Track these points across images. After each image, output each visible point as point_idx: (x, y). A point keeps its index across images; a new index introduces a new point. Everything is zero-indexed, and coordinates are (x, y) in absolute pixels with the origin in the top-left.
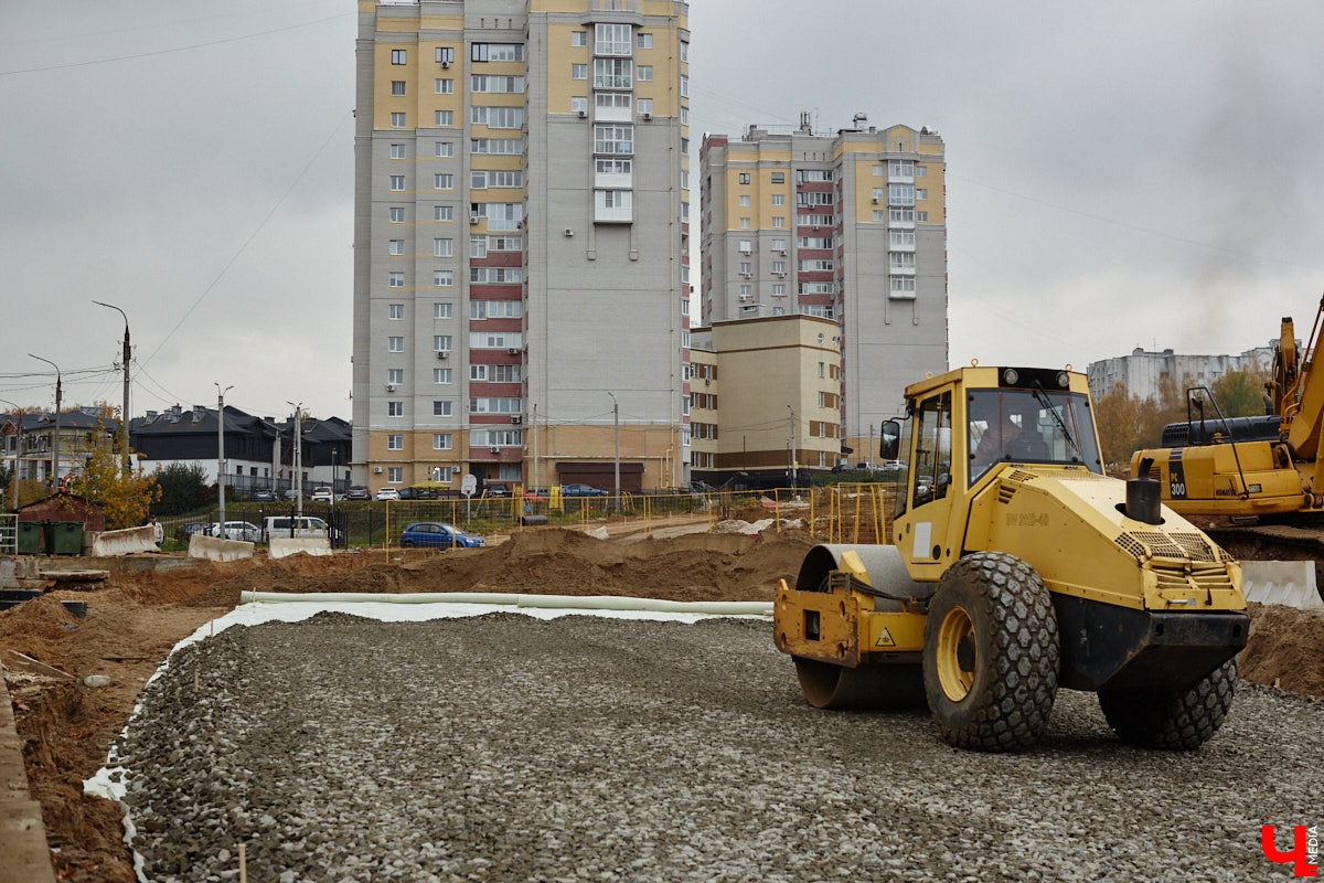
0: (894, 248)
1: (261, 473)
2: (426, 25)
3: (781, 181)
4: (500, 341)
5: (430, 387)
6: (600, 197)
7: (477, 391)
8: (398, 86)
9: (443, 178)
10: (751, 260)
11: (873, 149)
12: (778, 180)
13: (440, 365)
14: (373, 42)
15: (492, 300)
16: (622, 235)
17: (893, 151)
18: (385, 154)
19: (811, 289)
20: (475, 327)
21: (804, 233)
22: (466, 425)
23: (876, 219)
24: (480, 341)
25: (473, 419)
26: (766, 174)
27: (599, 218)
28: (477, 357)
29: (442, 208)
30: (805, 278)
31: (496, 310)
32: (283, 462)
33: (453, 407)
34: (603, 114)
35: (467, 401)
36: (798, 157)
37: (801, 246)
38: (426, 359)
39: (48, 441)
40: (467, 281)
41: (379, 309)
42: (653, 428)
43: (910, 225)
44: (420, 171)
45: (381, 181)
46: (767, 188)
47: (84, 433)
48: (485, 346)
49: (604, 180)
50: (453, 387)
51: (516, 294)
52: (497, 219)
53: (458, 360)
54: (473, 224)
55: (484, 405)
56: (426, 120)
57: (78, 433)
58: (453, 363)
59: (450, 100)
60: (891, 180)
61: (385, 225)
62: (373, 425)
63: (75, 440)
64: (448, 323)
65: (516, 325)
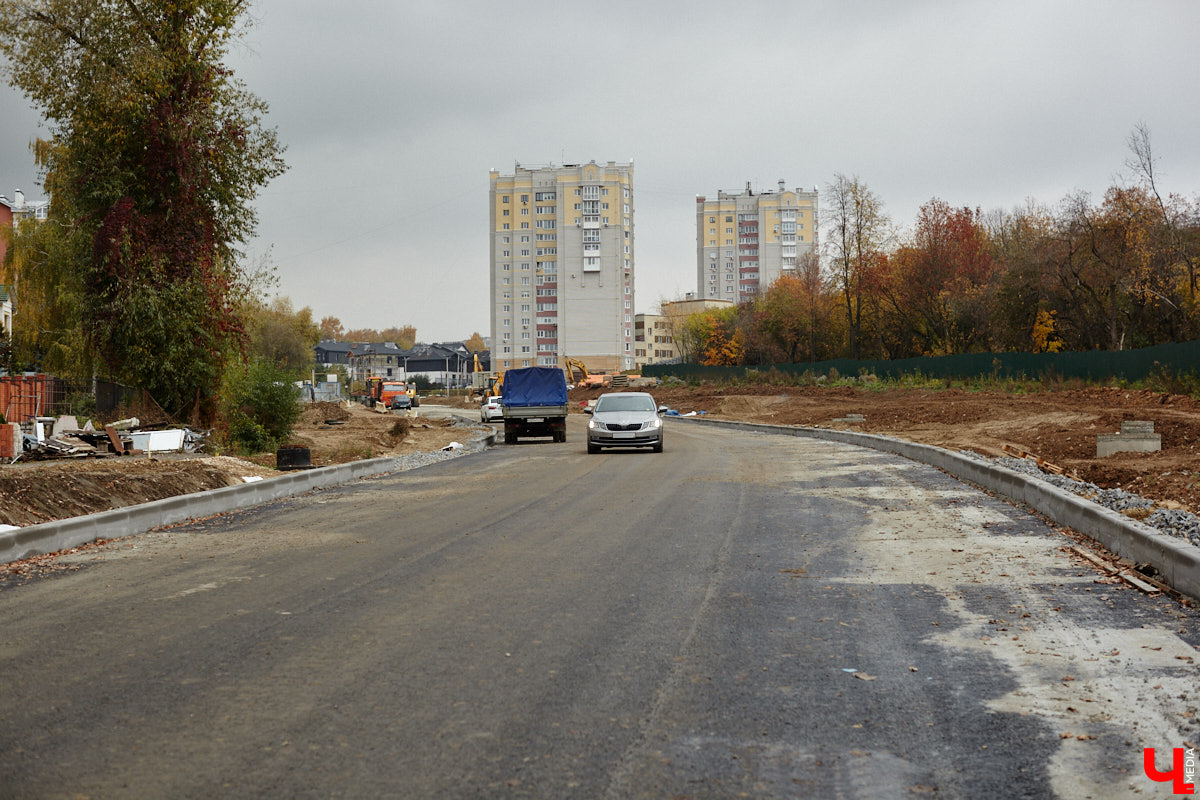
0: (785, 255)
1: (457, 377)
2: (517, 186)
3: (731, 221)
4: (550, 321)
5: (519, 340)
6: (586, 261)
7: (540, 342)
8: (506, 212)
9: (525, 252)
10: (716, 262)
11: (774, 204)
12: (729, 220)
13: (524, 331)
14: (494, 192)
15: (546, 303)
16: (595, 276)
17: (784, 205)
18: (501, 241)
19: (747, 276)
20: (538, 315)
21: (742, 247)
22: (535, 356)
23: (776, 241)
24: (541, 321)
25: (538, 354)
26: (723, 218)
27: (585, 270)
28: (539, 327)
29: (525, 266)
30: (742, 271)
31: (547, 307)
32: (468, 371)
33: (530, 349)
34: (587, 225)
35: (536, 346)
36: (740, 209)
37: (741, 254)
38: (519, 329)
39: (369, 360)
40: (535, 295)
41: (500, 308)
42: (609, 357)
43: (793, 243)
44: (515, 250)
45: (499, 253)
46: (724, 225)
47: (386, 357)
48: (543, 323)
49: (587, 253)
50: (531, 342)
51: (554, 300)
52: (545, 269)
53: (532, 329)
54: (537, 271)
55: (543, 348)
56: (517, 227)
57: (383, 357)
58: (530, 330)
59: (526, 218)
60: (784, 220)
61: (502, 273)
62: (498, 357)
63: (382, 360)
64: (527, 314)
65: (554, 314)
